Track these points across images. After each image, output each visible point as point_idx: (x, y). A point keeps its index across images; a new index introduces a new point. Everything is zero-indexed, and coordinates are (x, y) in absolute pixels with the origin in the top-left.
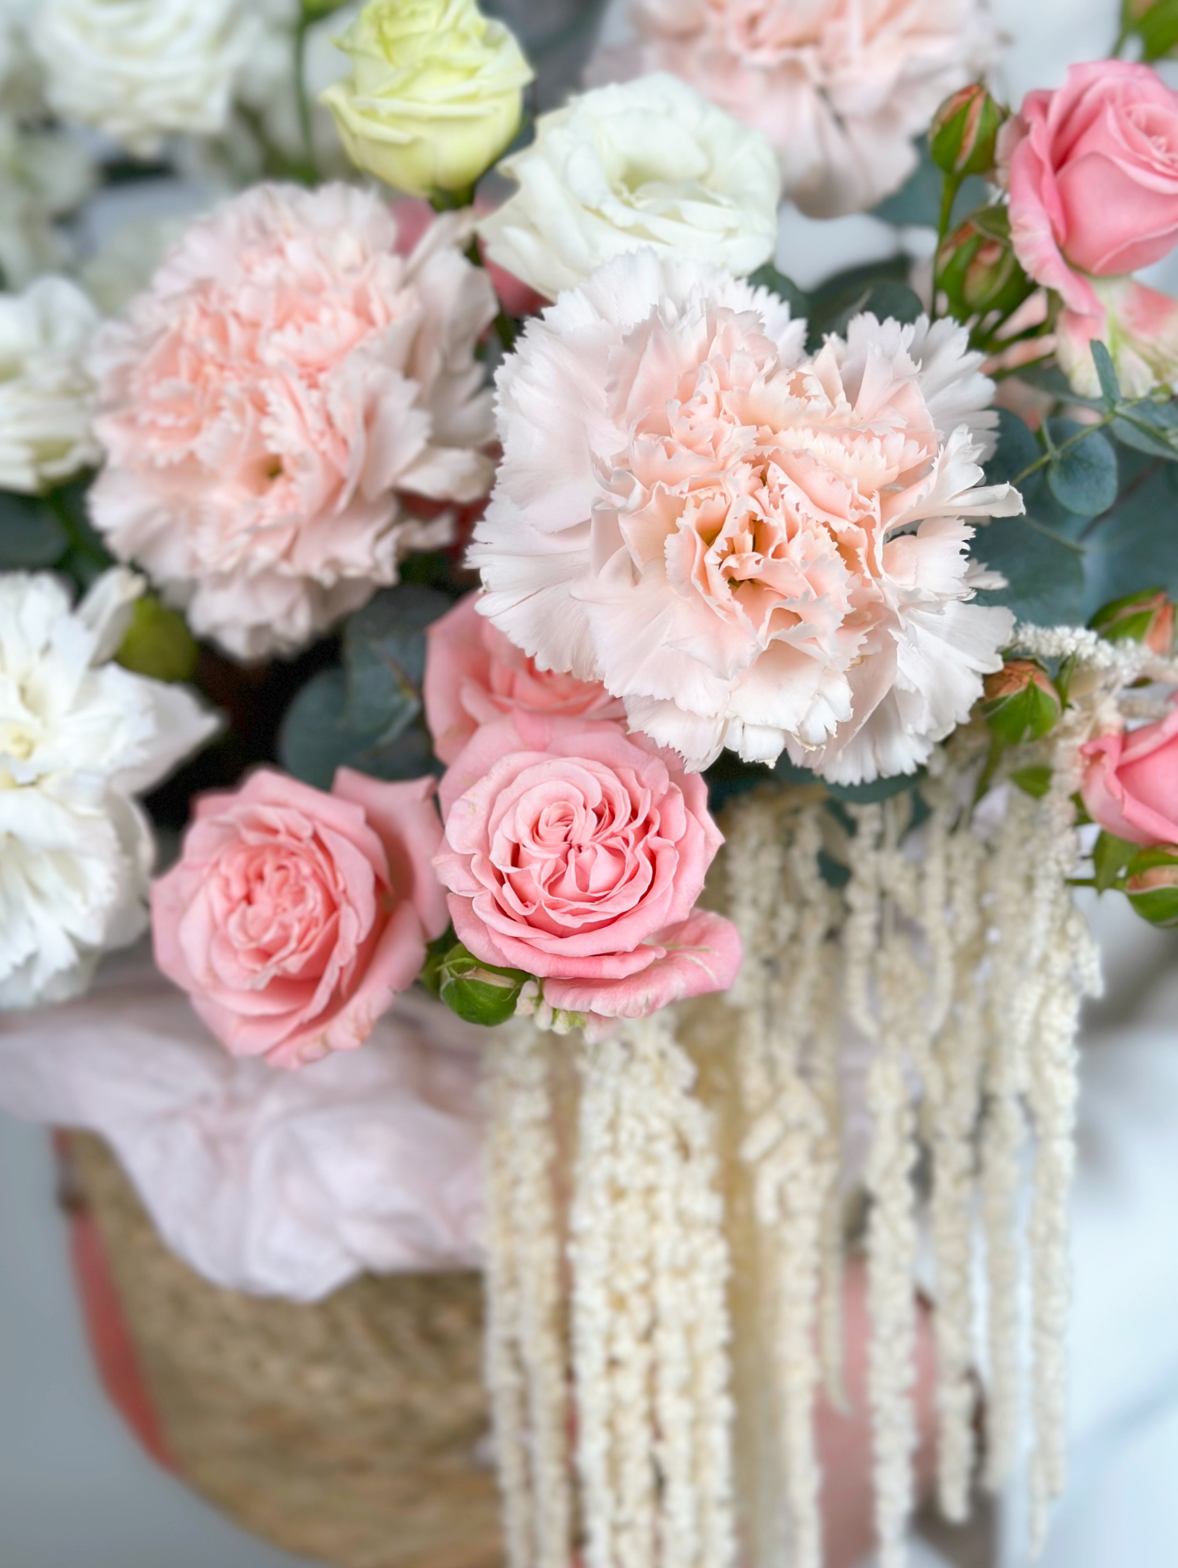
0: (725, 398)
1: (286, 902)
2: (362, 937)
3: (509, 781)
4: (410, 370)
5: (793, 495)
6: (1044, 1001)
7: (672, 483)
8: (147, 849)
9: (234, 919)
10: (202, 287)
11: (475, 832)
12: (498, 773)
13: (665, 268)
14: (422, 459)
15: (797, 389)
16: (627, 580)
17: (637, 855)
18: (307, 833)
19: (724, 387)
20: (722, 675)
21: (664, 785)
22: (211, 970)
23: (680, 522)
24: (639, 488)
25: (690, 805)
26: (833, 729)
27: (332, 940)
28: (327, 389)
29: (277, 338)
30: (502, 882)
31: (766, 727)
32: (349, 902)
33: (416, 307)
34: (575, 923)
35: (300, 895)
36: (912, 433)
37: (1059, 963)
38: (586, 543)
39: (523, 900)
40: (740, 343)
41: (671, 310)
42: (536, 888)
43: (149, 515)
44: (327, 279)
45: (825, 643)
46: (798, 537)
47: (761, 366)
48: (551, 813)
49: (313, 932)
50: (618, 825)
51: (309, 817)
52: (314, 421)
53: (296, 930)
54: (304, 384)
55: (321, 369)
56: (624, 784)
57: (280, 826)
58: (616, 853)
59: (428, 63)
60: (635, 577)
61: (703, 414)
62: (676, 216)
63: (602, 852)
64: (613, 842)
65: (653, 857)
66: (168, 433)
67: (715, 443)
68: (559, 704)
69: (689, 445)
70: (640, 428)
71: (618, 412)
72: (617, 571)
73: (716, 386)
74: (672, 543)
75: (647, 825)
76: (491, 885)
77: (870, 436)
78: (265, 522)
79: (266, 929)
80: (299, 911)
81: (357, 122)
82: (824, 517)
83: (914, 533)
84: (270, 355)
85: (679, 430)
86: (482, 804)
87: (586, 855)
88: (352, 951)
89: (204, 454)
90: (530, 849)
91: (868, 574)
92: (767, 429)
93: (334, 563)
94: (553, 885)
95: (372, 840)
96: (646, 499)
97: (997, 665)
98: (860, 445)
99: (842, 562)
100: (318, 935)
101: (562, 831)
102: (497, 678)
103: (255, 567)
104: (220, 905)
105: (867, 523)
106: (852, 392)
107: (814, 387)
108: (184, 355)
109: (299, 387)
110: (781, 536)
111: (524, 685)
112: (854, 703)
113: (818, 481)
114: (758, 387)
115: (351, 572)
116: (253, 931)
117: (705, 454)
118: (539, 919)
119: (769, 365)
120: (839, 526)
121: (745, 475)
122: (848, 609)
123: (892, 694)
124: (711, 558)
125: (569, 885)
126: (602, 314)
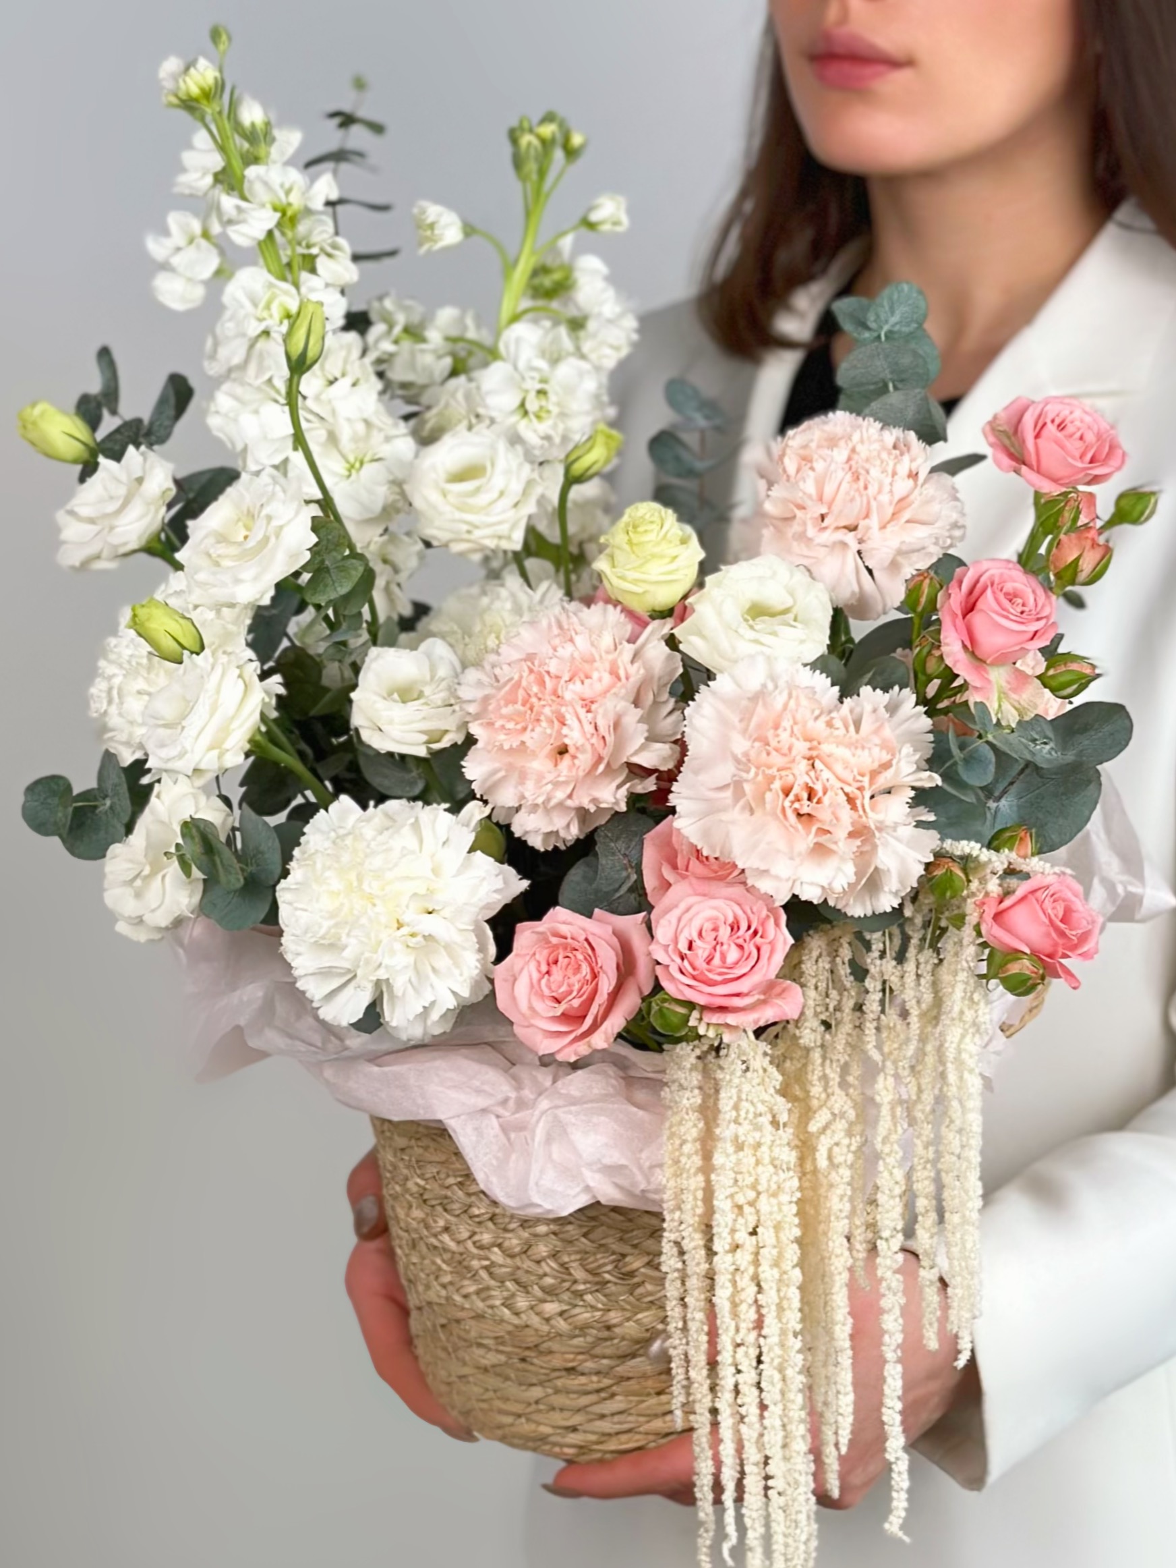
0: (796, 728)
1: (570, 972)
2: (611, 988)
3: (688, 910)
4: (636, 703)
5: (826, 774)
6: (963, 1036)
7: (769, 767)
8: (492, 950)
9: (544, 982)
10: (530, 658)
11: (671, 934)
12: (683, 906)
13: (769, 660)
14: (642, 748)
15: (829, 724)
16: (747, 813)
17: (750, 947)
18: (582, 938)
19: (795, 723)
20: (792, 858)
21: (764, 912)
22: (531, 1008)
23: (772, 786)
24: (753, 770)
25: (777, 924)
26: (846, 886)
27: (595, 992)
28: (597, 712)
29: (571, 686)
30: (683, 959)
31: (812, 884)
32: (605, 973)
33: (642, 671)
34: (719, 978)
35: (578, 969)
36: (885, 746)
37: (969, 1015)
38: (728, 794)
39: (694, 969)
40: (804, 702)
41: (770, 686)
42: (701, 963)
43: (495, 772)
44: (597, 657)
45: (841, 844)
46: (829, 793)
47: (813, 711)
48: (708, 926)
49: (585, 987)
50: (741, 932)
51: (584, 930)
52: (589, 729)
53: (577, 987)
54: (584, 710)
55: (592, 702)
56: (745, 912)
57: (569, 936)
58: (741, 947)
59: (653, 556)
60: (752, 812)
61: (784, 736)
62: (774, 634)
63: (733, 947)
64: (740, 941)
65: (758, 949)
66: (509, 732)
67: (790, 749)
68: (713, 875)
69: (777, 750)
70: (755, 740)
71: (744, 731)
72: (743, 808)
73: (791, 722)
74: (769, 796)
75: (755, 933)
76: (678, 960)
77: (863, 748)
78: (561, 779)
79: (560, 987)
80: (578, 977)
81: (615, 581)
82: (840, 785)
83: (889, 793)
84: (568, 696)
85: (773, 743)
86: (674, 922)
87: (725, 947)
88: (605, 996)
89: (529, 743)
90: (698, 943)
91: (861, 812)
92: (815, 743)
93: (594, 801)
94: (709, 961)
95: (615, 941)
96: (757, 774)
97: (931, 859)
98: (859, 752)
99: (848, 807)
100: (588, 989)
101: (713, 934)
102: (680, 862)
103: (553, 802)
104: (535, 975)
105: (860, 789)
106: (857, 724)
107: (838, 723)
108: (521, 694)
109: (582, 712)
110: (820, 794)
111: (695, 865)
112: (856, 874)
113: (839, 768)
114: (811, 724)
115: (603, 805)
116: (553, 987)
117: (784, 755)
118: (699, 977)
119: (817, 712)
120: (848, 789)
121: (803, 765)
122: (851, 829)
123: (876, 869)
124: (787, 804)
125: (717, 961)
126: (739, 685)
